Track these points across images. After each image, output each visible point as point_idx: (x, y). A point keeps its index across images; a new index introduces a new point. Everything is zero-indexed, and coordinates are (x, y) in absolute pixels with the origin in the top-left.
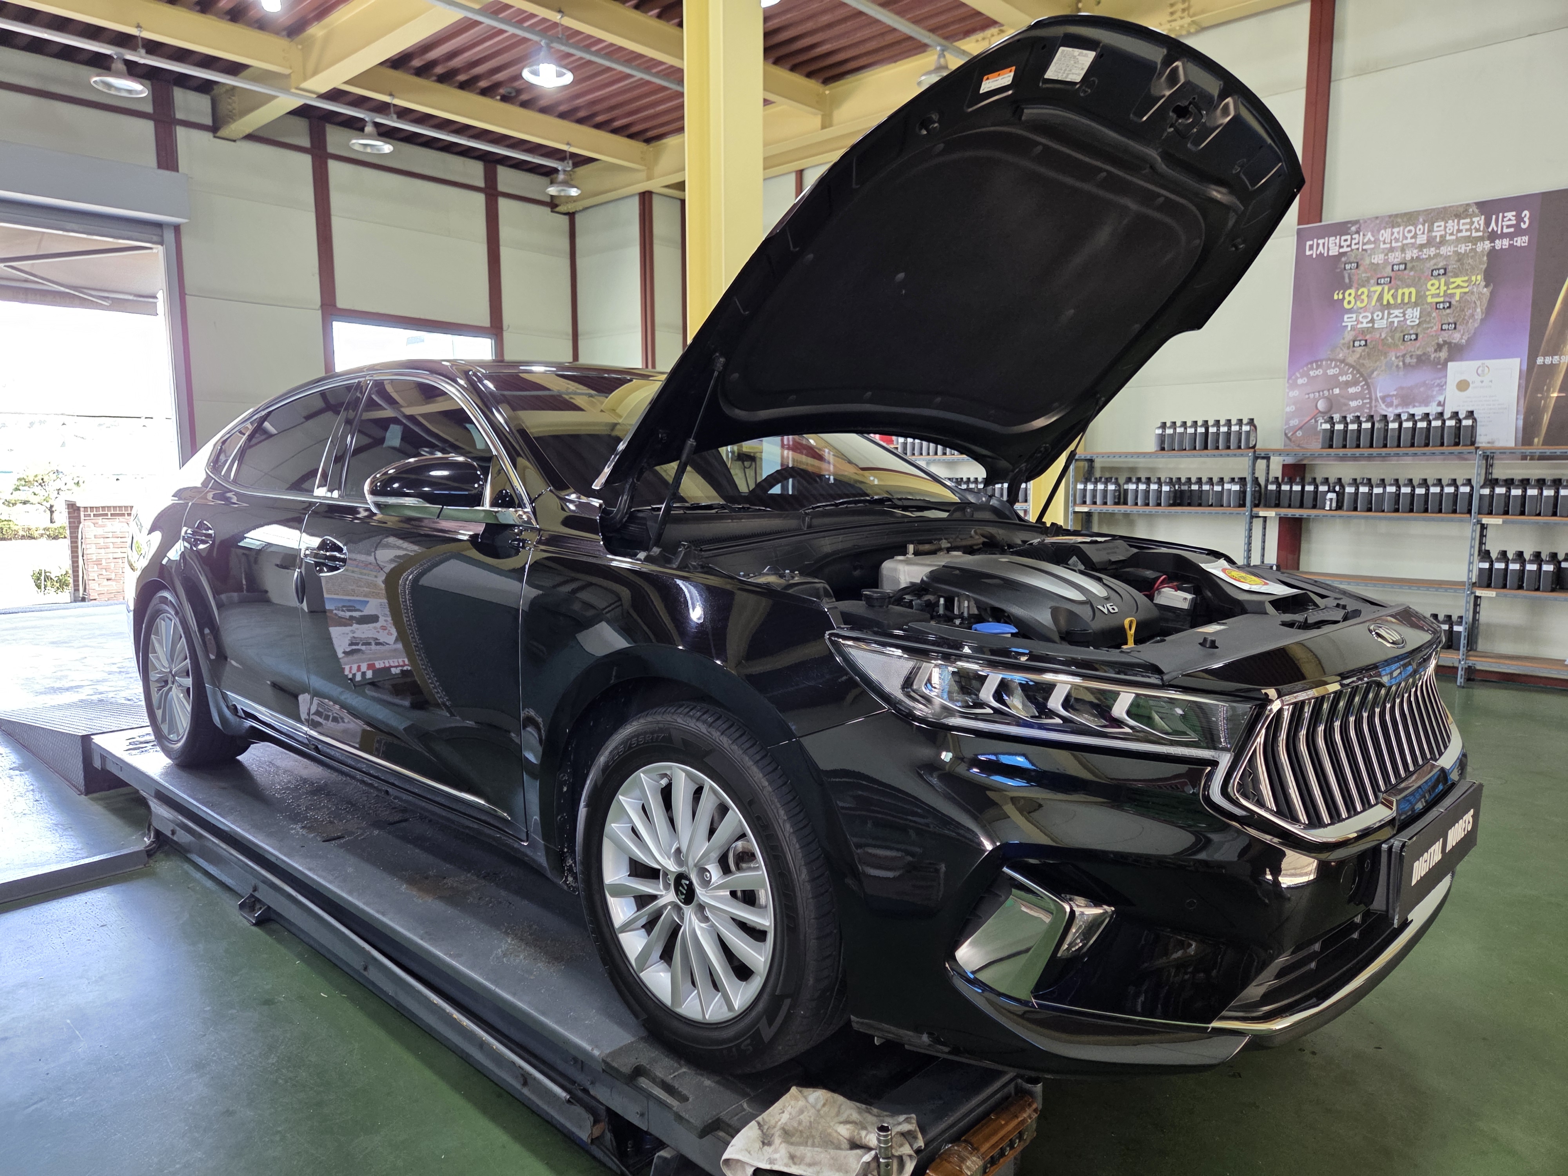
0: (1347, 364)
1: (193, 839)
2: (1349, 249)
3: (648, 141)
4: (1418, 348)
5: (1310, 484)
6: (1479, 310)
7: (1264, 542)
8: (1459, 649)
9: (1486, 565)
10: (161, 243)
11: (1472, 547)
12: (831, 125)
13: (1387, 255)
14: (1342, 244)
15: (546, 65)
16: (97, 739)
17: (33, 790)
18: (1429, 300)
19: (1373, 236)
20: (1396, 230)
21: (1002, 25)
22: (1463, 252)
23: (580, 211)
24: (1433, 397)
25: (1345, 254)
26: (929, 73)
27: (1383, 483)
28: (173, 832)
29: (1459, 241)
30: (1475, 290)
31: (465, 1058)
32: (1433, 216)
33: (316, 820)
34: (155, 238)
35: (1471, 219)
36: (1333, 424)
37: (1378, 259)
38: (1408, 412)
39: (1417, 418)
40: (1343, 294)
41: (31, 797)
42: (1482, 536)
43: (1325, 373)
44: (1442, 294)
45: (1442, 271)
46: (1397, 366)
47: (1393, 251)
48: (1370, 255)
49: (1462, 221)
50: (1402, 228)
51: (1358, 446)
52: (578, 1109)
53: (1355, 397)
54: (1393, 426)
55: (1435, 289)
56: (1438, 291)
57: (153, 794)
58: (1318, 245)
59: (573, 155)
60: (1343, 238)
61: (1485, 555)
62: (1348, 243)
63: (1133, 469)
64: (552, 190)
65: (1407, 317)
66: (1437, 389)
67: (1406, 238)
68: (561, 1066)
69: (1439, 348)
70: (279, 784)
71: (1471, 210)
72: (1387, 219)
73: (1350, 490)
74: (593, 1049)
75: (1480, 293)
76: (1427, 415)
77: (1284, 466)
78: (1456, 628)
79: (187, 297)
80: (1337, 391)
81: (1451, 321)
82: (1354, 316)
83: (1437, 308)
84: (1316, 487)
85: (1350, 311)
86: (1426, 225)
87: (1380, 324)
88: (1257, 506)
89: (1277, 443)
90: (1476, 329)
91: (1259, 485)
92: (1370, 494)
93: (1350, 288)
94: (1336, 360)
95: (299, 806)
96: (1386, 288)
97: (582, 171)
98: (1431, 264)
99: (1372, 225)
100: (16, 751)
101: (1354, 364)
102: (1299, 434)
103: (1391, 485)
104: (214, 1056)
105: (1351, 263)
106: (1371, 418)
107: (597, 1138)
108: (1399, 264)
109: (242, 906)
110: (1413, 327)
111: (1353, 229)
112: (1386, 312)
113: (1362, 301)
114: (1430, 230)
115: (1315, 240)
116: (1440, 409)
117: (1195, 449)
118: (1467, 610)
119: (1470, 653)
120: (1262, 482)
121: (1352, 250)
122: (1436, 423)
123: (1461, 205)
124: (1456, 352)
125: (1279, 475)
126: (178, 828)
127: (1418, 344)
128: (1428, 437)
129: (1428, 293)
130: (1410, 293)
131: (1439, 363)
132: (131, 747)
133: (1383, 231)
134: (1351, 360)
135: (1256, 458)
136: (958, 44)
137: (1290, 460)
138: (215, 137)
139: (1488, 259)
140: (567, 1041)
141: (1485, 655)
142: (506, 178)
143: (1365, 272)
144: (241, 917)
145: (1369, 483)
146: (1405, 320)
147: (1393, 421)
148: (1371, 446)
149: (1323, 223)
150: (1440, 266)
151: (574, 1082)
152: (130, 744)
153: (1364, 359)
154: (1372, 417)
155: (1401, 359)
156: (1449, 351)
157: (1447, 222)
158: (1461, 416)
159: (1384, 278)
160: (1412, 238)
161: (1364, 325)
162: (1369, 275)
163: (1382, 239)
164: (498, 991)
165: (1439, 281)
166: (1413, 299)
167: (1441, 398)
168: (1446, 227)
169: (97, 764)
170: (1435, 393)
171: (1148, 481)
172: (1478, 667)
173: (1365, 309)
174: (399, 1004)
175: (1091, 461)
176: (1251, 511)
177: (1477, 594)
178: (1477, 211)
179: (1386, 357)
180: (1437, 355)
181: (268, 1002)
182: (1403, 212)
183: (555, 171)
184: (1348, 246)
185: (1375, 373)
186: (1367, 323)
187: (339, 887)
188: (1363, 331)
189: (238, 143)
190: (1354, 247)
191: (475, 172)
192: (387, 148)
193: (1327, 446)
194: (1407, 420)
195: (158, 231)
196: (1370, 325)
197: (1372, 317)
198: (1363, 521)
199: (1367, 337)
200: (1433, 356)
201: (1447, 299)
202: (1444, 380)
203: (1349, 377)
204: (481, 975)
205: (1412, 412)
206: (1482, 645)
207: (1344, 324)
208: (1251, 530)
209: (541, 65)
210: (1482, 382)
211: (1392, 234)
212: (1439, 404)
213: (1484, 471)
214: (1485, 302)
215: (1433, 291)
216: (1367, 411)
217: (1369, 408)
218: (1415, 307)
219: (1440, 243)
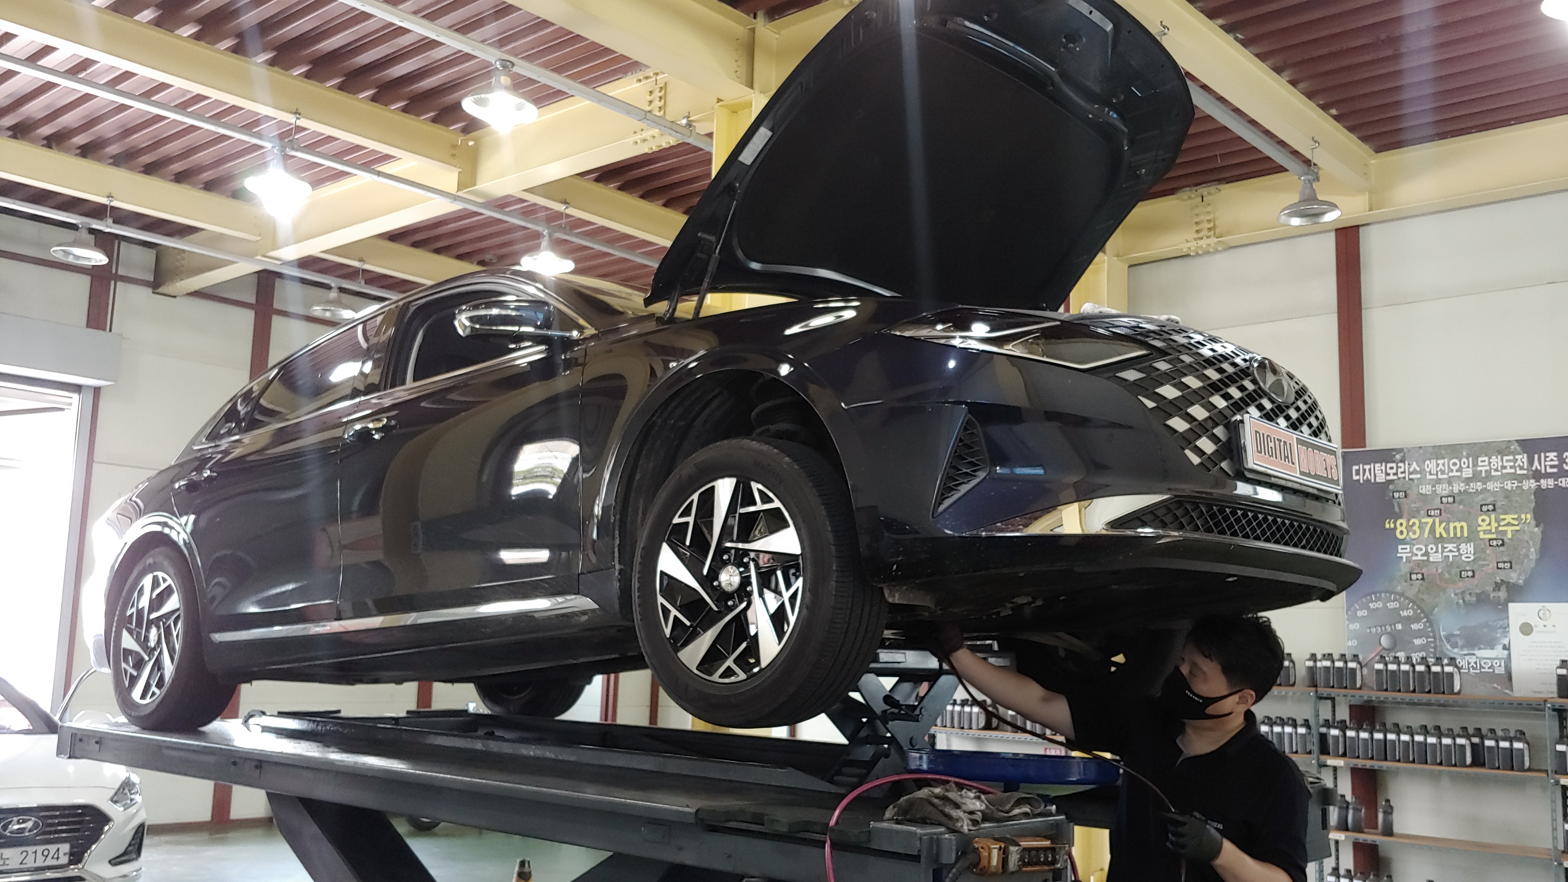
0: (1406, 598)
2: (1395, 477)
4: (1477, 586)
6: (1532, 550)
11: (1554, 808)
13: (1434, 486)
14: (1389, 471)
15: (546, 252)
19: (1419, 466)
20: (1440, 462)
22: (1509, 488)
24: (1496, 638)
25: (1392, 481)
29: (1504, 477)
30: (1526, 528)
32: (1477, 450)
35: (1514, 456)
37: (1426, 489)
40: (1395, 523)
43: (1385, 606)
44: (1493, 531)
45: (1491, 507)
46: (1458, 603)
47: (1440, 483)
48: (1418, 485)
49: (1505, 458)
50: (1446, 460)
53: (1418, 634)
55: (1486, 524)
56: (1489, 528)
58: (1364, 470)
60: (1389, 465)
62: (1394, 471)
65: (1461, 552)
66: (1499, 630)
67: (1452, 471)
69: (1497, 586)
72: (1431, 450)
75: (1532, 532)
79: (95, 464)
80: (1399, 627)
81: (1505, 559)
82: (1408, 547)
85: (1403, 542)
86: (1471, 459)
87: (1435, 558)
88: (1324, 753)
90: (1532, 569)
93: (1401, 517)
94: (1395, 593)
96: (1437, 520)
98: (1479, 499)
99: (1417, 454)
101: (1412, 598)
105: (1399, 492)
108: (1448, 497)
110: (1469, 562)
111: (1398, 457)
112: (1440, 546)
113: (1414, 533)
114: (1475, 465)
115: (1361, 466)
116: (1504, 652)
121: (1399, 478)
123: (1502, 441)
124: (1515, 592)
127: (1475, 581)
129: (1479, 529)
130: (1462, 527)
131: (1498, 603)
133: (1428, 462)
134: (1409, 594)
138: (154, 292)
139: (1535, 497)
143: (1414, 502)
145: (1439, 732)
146: (1461, 555)
149: (1367, 449)
150: (1489, 501)
153: (1423, 593)
155: (1461, 596)
156: (1507, 591)
157: (1490, 458)
159: (1434, 510)
160: (1457, 471)
161: (1419, 558)
162: (1418, 505)
163: (1428, 470)
165: (1490, 517)
166: (1466, 534)
167: (1504, 640)
168: (1490, 463)
170: (1497, 634)
173: (1418, 541)
176: (1318, 758)
178: (1519, 448)
179: (1445, 594)
180: (1497, 594)
182: (1446, 443)
184: (1395, 474)
185: (1436, 609)
186: (1422, 555)
188: (1419, 564)
189: (180, 299)
190: (1400, 475)
196: (1425, 558)
197: (1426, 550)
199: (1424, 571)
200: (1492, 595)
201: (1500, 537)
202: (1506, 621)
203: (1410, 613)
205: (1477, 654)
207: (1398, 555)
209: (541, 253)
210: (1545, 626)
211: (1438, 465)
212: (1503, 646)
214: (1538, 540)
215: (1484, 527)
216: (1432, 650)
217: (1435, 648)
218: (1468, 542)
219: (1486, 477)
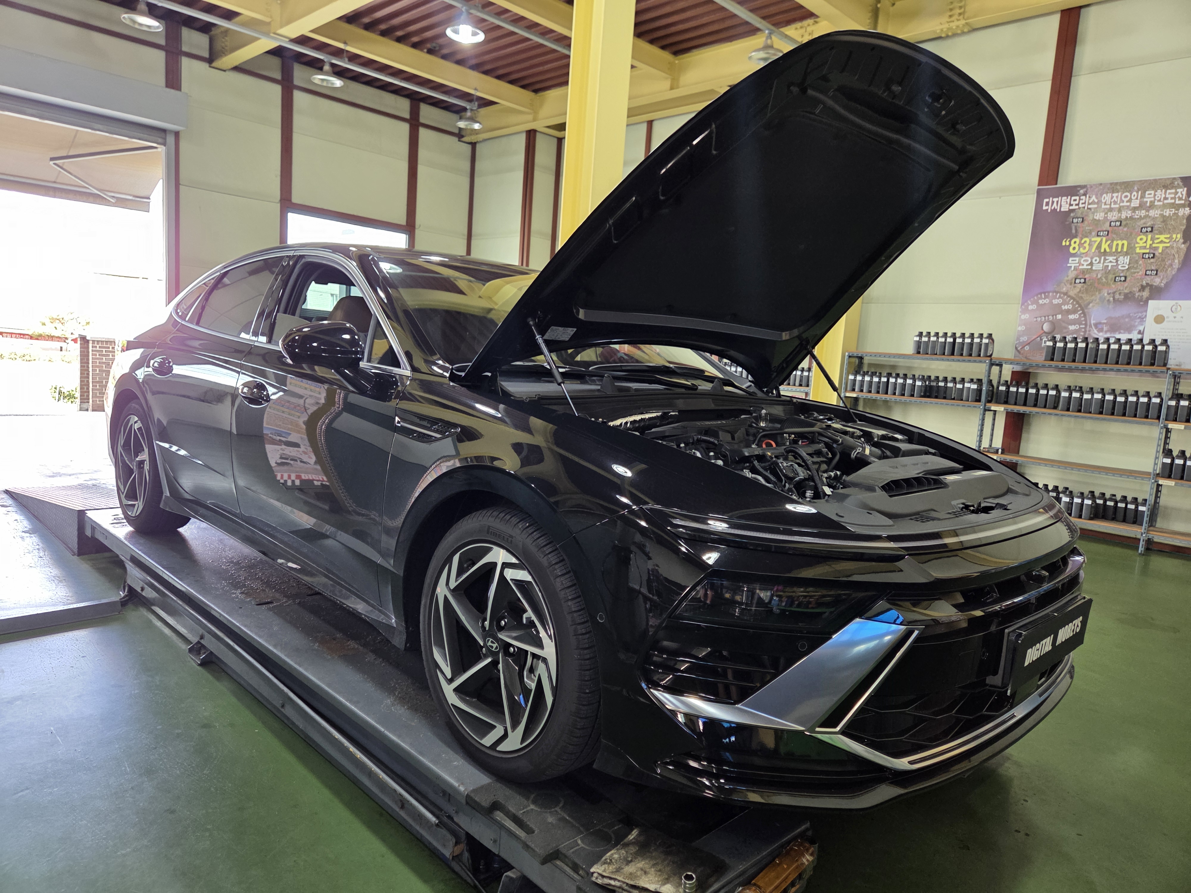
0: (1069, 296)
1: (157, 595)
2: (1077, 207)
3: (536, 91)
4: (1126, 288)
5: (1032, 388)
6: (1176, 261)
7: (993, 430)
8: (1142, 525)
9: (1169, 461)
10: (164, 144)
11: (1158, 445)
12: (678, 87)
13: (1106, 213)
14: (1072, 202)
15: (465, 26)
16: (90, 514)
17: (38, 549)
18: (1138, 250)
19: (1097, 198)
20: (1115, 195)
21: (817, 17)
22: (1167, 215)
23: (481, 142)
24: (1135, 326)
25: (1073, 210)
26: (758, 50)
27: (1091, 391)
28: (143, 589)
29: (1165, 206)
30: (1175, 245)
31: (356, 782)
32: (1146, 185)
33: (252, 588)
34: (160, 140)
35: (1176, 190)
36: (1055, 343)
37: (1099, 216)
38: (1114, 337)
39: (1122, 342)
40: (1070, 241)
41: (37, 554)
42: (1167, 437)
43: (1051, 302)
44: (1148, 247)
45: (1149, 229)
46: (1108, 300)
47: (1111, 211)
48: (1093, 213)
49: (1168, 191)
50: (1120, 194)
51: (1074, 361)
52: (444, 832)
53: (1074, 322)
54: (1103, 347)
55: (1143, 243)
56: (1145, 245)
57: (129, 558)
58: (1053, 202)
59: (480, 99)
60: (1073, 198)
61: (1168, 453)
62: (1077, 202)
63: (894, 367)
64: (462, 124)
65: (1119, 262)
66: (1139, 320)
67: (1123, 202)
68: (432, 795)
69: (1143, 288)
70: (225, 558)
71: (1176, 183)
72: (1109, 186)
73: (1065, 394)
74: (459, 786)
75: (1179, 249)
76: (1130, 340)
77: (1013, 372)
78: (1141, 508)
79: (181, 186)
80: (1059, 317)
81: (1153, 268)
82: (1077, 259)
83: (1143, 258)
84: (1038, 391)
85: (1074, 255)
86: (1140, 192)
87: (1097, 267)
88: (990, 402)
89: (1009, 354)
90: (1173, 275)
91: (993, 386)
92: (1081, 399)
93: (1076, 237)
94: (1061, 293)
95: (239, 576)
96: (1104, 239)
97: (483, 111)
98: (1141, 223)
99: (1097, 189)
100: (28, 519)
101: (1074, 296)
102: (1027, 348)
103: (1098, 393)
104: (161, 765)
105: (1078, 218)
106: (1085, 340)
107: (457, 856)
108: (1116, 221)
109: (191, 650)
110: (1123, 271)
111: (1082, 191)
112: (1103, 258)
113: (1085, 248)
114: (1143, 196)
115: (1051, 199)
116: (1140, 336)
117: (944, 354)
118: (1151, 495)
119: (1151, 528)
120: (995, 383)
121: (1079, 208)
122: (1137, 347)
123: (1168, 179)
124: (1156, 293)
125: (1009, 379)
126: (146, 586)
127: (1126, 284)
128: (1130, 358)
129: (1137, 245)
130: (1123, 244)
131: (1141, 300)
132: (115, 521)
133: (1105, 195)
134: (1071, 293)
135: (992, 364)
136: (782, 30)
137: (1018, 368)
138: (210, 67)
139: (1187, 222)
140: (439, 777)
141: (1162, 531)
142: (427, 113)
143: (1089, 225)
144: (189, 659)
145: (1081, 390)
146: (1118, 265)
147: (1103, 343)
148: (1084, 361)
149: (1057, 186)
150: (1149, 224)
151: (441, 810)
152: (115, 519)
153: (1083, 293)
154: (1087, 339)
155: (1112, 295)
156: (1150, 292)
157: (1156, 191)
158: (1158, 342)
159: (1103, 231)
160: (1127, 202)
161: (1085, 267)
162: (1091, 228)
163: (1103, 201)
164: (387, 732)
165: (1147, 236)
166: (1125, 250)
167: (1141, 328)
168: (1155, 195)
169: (88, 533)
170: (1137, 323)
171: (905, 377)
172: (1155, 540)
173: (1086, 254)
174: (307, 736)
175: (861, 358)
176: (985, 405)
177: (1160, 482)
178: (1181, 184)
179: (1099, 293)
180: (1141, 294)
181: (205, 726)
182: (1122, 181)
183: (465, 109)
184: (1076, 205)
185: (1091, 305)
186: (1087, 265)
187: (266, 641)
188: (1083, 272)
189: (227, 73)
190: (1081, 206)
191: (403, 106)
192: (338, 83)
193: (1049, 358)
194: (1114, 343)
195: (163, 134)
196: (1090, 267)
197: (1092, 261)
198: (1073, 419)
199: (1086, 277)
200: (1137, 294)
201: (1152, 251)
202: (1145, 314)
203: (1070, 307)
204: (373, 719)
205: (1118, 336)
206: (1160, 523)
207: (1069, 265)
208: (983, 420)
209: (461, 26)
210: (1175, 317)
211: (1112, 197)
212: (1140, 332)
213: (1172, 387)
214: (1182, 255)
215: (1141, 244)
216: (1082, 334)
217: (1085, 332)
218: (1126, 255)
219: (1150, 207)
